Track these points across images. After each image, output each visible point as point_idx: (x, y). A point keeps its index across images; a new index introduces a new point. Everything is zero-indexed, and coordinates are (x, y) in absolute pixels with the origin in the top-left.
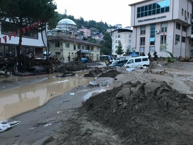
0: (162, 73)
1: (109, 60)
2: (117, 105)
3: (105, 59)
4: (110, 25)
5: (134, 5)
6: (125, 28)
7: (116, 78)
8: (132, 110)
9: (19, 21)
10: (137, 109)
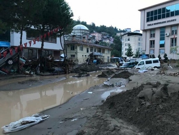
0: (176, 75)
1: (119, 62)
2: (139, 104)
3: (116, 60)
4: (120, 29)
5: (144, 10)
6: (134, 31)
7: (131, 79)
8: (156, 109)
9: (42, 28)
10: (161, 108)
